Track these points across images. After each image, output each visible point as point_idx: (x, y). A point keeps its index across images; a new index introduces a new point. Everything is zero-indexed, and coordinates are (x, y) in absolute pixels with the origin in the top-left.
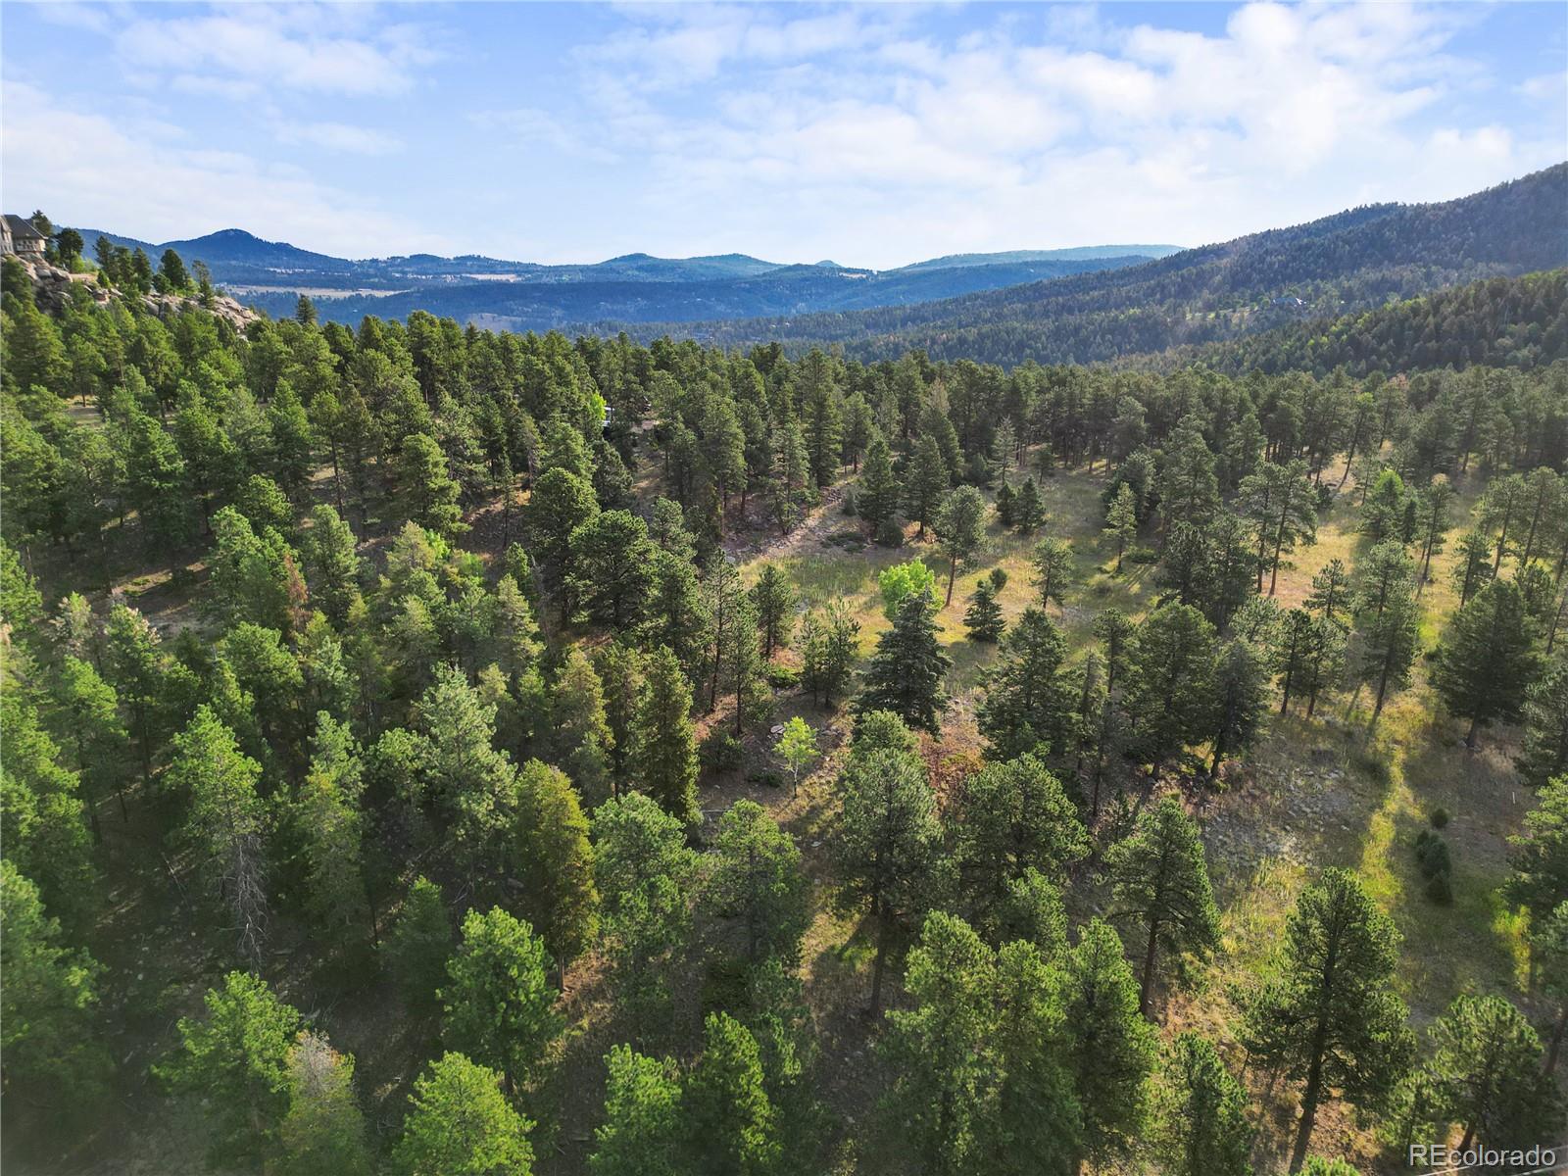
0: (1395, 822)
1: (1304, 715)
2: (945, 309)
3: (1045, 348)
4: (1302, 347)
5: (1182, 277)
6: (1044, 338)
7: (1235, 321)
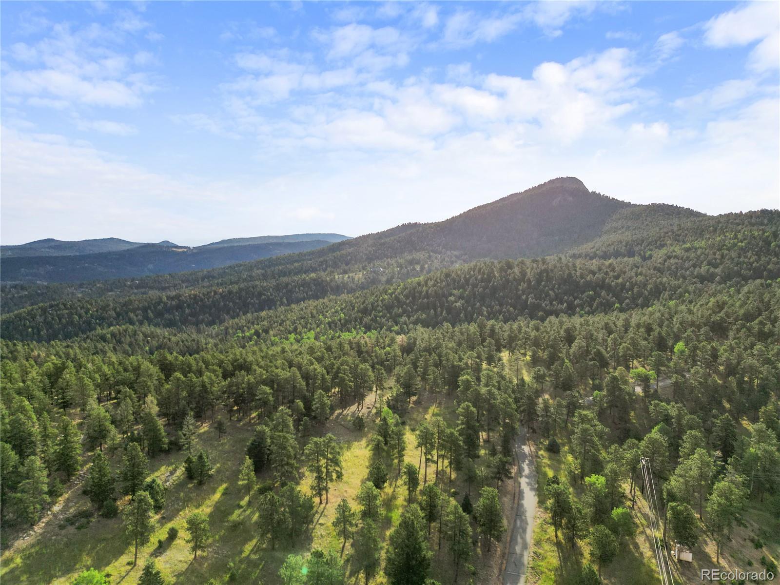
2: (225, 272)
3: (271, 295)
4: (377, 301)
5: (334, 256)
6: (271, 289)
7: (356, 279)
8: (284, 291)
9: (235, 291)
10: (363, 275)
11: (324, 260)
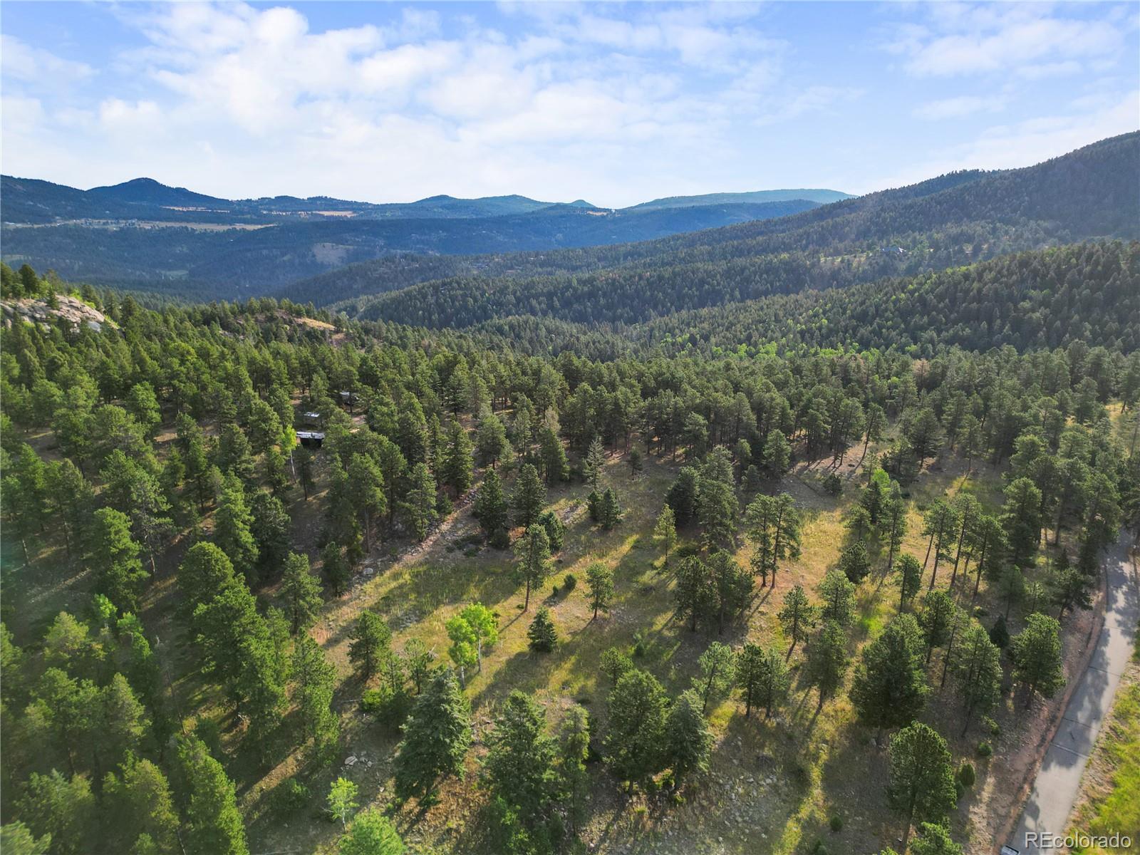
0: (803, 828)
1: (763, 717)
2: (655, 248)
3: (719, 284)
5: (822, 227)
6: (718, 276)
7: (855, 265)
8: (738, 278)
9: (667, 276)
10: (868, 257)
11: (805, 232)
